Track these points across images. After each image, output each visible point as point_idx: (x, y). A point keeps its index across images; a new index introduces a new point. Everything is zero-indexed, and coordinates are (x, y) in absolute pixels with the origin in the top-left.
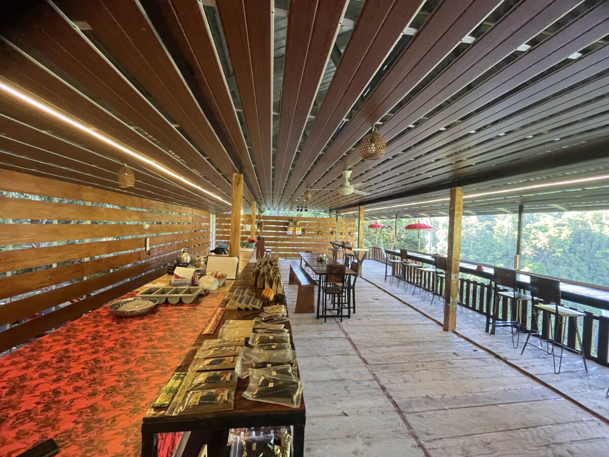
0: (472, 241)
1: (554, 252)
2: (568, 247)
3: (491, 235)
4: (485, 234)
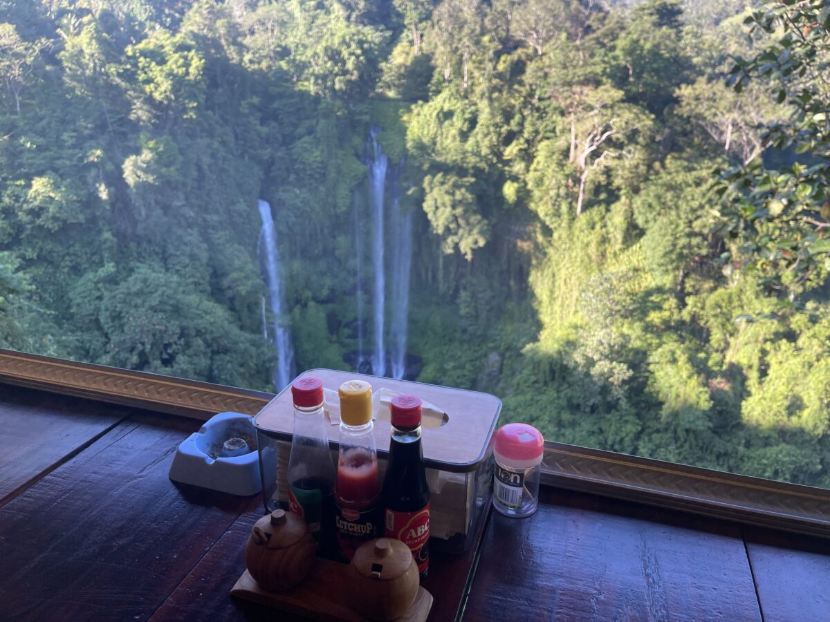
0: (18, 99)
1: (185, 110)
2: (204, 96)
3: (60, 78)
4: (46, 76)
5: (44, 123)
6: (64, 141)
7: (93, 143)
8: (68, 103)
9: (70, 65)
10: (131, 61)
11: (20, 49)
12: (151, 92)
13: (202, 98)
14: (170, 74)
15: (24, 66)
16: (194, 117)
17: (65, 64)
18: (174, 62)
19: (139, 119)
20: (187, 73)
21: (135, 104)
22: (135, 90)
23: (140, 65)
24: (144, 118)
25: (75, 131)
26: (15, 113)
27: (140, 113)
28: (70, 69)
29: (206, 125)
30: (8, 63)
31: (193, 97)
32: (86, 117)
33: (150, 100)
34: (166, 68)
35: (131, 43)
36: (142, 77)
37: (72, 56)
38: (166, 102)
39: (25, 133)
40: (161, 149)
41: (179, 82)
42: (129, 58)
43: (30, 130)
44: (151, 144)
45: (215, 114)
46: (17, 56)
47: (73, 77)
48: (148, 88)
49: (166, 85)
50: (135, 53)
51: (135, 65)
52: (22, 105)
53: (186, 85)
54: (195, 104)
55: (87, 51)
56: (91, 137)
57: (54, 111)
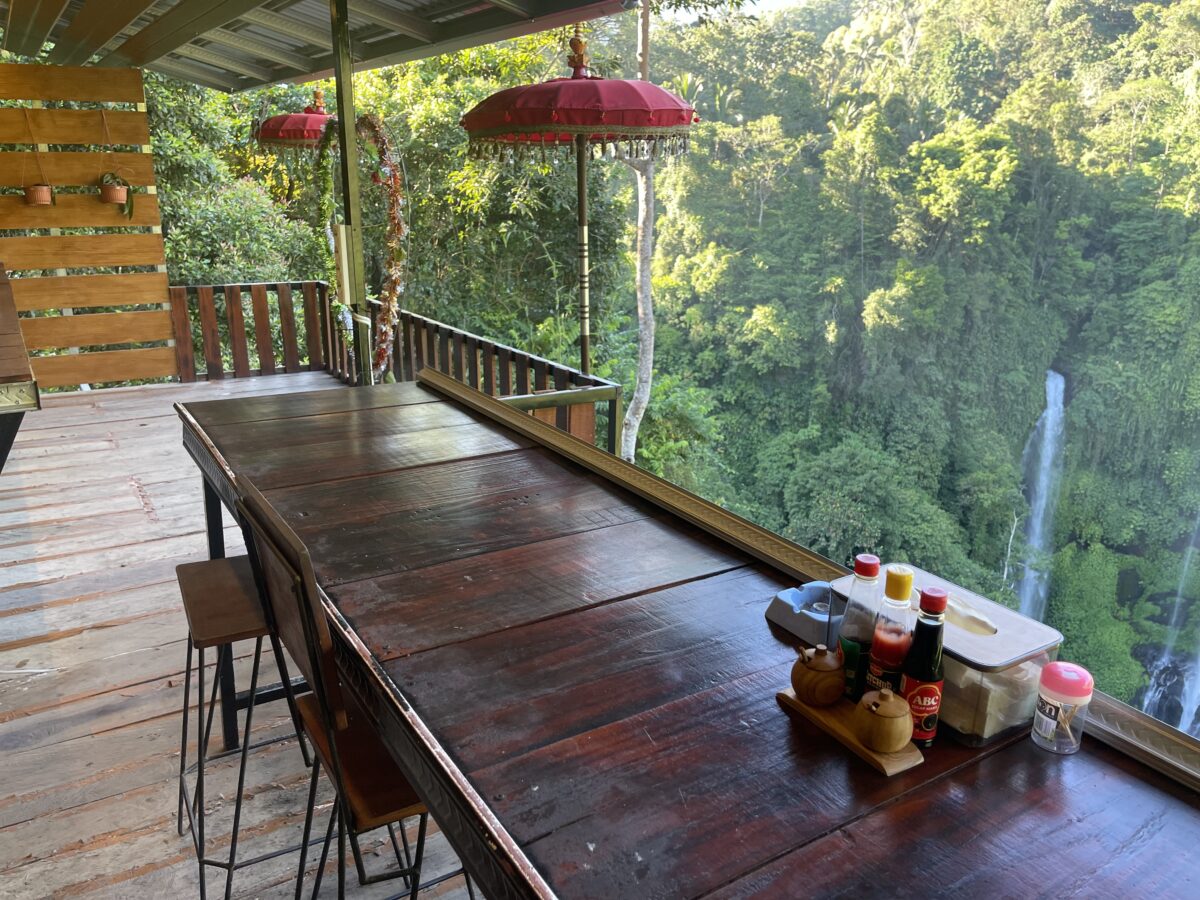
0: (763, 207)
1: (969, 232)
2: (1003, 213)
3: (817, 184)
4: (801, 181)
5: (785, 239)
6: (803, 264)
7: (835, 268)
8: (819, 216)
9: (833, 168)
10: (913, 163)
11: (779, 146)
12: (928, 206)
13: (999, 215)
14: (963, 181)
15: (779, 168)
16: (980, 241)
17: (828, 166)
18: (972, 165)
19: (902, 241)
20: (987, 180)
21: (902, 221)
22: (907, 203)
23: (923, 169)
24: (909, 240)
25: (819, 252)
26: (754, 224)
27: (905, 233)
28: (832, 173)
29: (994, 254)
30: (762, 163)
31: (985, 212)
32: (836, 235)
33: (924, 216)
34: (957, 173)
35: (920, 139)
36: (921, 184)
37: (840, 155)
38: (944, 220)
39: (760, 251)
40: (921, 283)
41: (970, 193)
42: (911, 158)
43: (767, 247)
44: (909, 276)
45: (1012, 239)
46: (775, 155)
47: (833, 184)
48: (924, 201)
49: (951, 196)
50: (920, 152)
51: (917, 170)
52: (766, 216)
53: (981, 196)
54: (986, 224)
55: (859, 150)
56: (836, 261)
57: (800, 226)
